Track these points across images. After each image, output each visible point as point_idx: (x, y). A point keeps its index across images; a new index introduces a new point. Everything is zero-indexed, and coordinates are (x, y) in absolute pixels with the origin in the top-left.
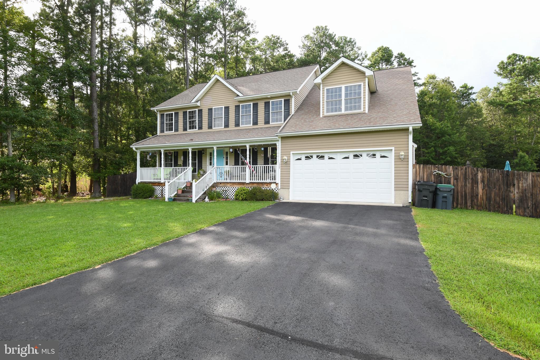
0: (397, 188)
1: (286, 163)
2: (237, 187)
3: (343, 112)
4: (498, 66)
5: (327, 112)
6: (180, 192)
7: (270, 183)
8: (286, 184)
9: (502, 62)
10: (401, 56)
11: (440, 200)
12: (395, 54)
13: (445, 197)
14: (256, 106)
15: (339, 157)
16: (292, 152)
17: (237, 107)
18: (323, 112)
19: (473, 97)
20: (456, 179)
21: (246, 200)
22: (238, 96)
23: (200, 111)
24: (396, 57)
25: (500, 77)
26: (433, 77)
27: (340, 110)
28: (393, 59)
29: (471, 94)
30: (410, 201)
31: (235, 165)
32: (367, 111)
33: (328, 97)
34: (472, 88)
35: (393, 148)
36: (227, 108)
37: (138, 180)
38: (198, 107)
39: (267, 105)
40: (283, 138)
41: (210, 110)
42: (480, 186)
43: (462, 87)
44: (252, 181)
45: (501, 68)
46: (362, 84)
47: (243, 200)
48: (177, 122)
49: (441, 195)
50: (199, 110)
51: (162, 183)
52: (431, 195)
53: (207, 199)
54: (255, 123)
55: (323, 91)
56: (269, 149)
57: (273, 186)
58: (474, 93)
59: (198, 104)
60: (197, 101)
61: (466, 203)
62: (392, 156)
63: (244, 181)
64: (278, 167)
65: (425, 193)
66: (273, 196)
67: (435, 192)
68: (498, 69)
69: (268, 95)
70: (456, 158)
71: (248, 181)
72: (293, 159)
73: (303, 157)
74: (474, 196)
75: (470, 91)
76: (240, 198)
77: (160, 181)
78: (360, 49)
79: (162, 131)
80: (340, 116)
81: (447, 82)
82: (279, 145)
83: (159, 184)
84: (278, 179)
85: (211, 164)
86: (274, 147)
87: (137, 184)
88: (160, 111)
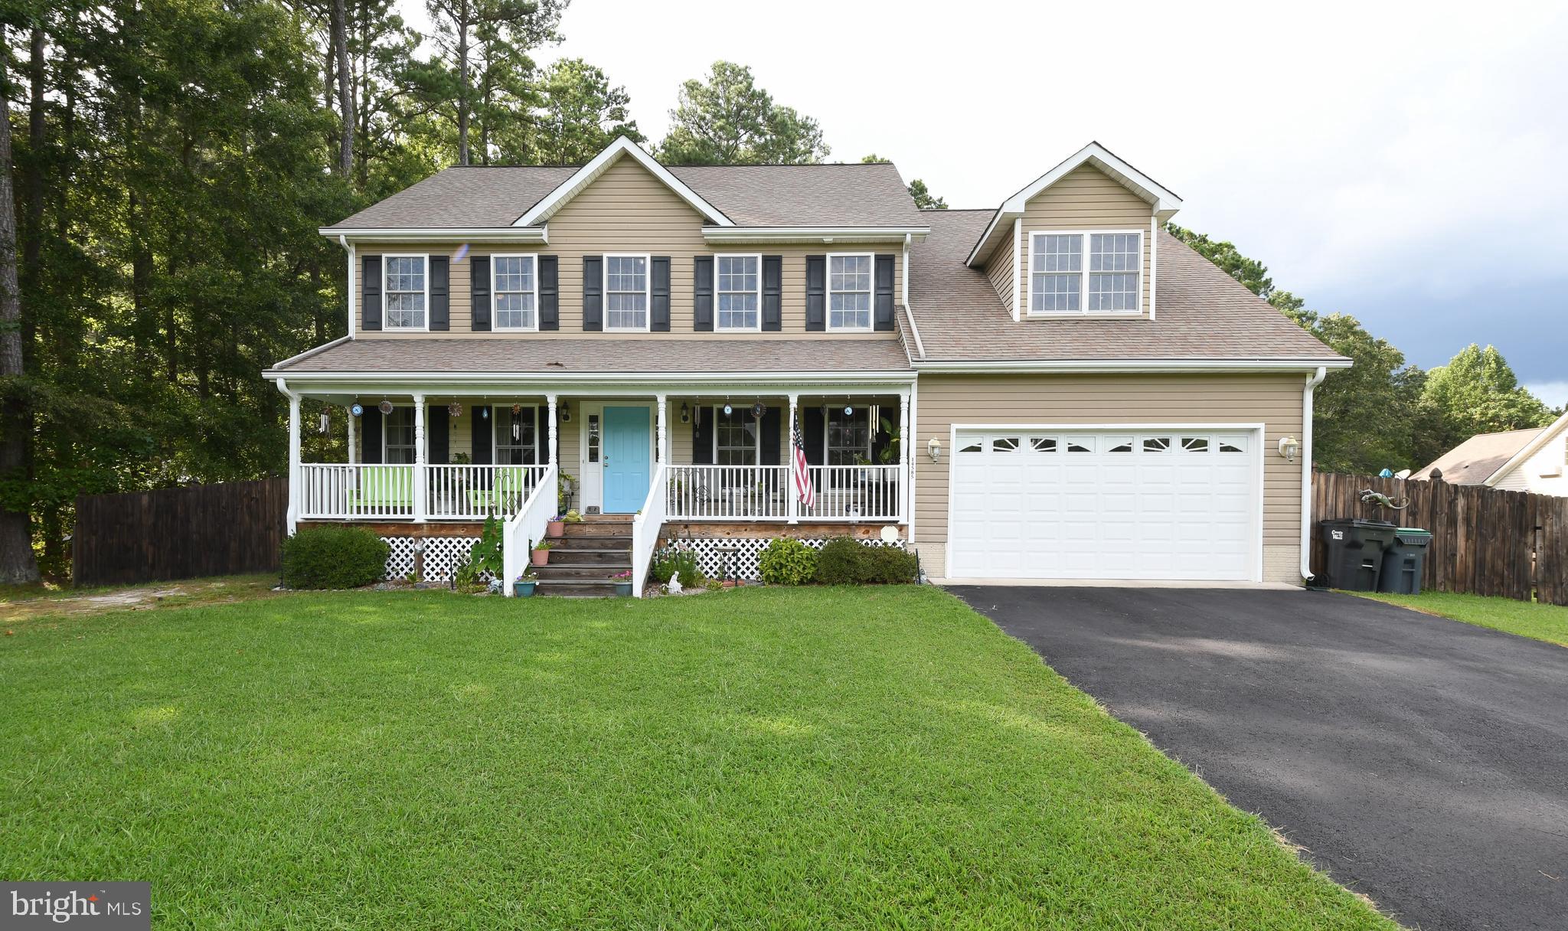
0: (1271, 539)
1: (934, 461)
2: (761, 542)
3: (1085, 311)
5: (1037, 306)
6: (542, 560)
7: (881, 525)
8: (935, 525)
11: (1398, 570)
13: (1410, 562)
14: (773, 266)
15: (1099, 447)
16: (954, 427)
17: (703, 265)
18: (1024, 306)
21: (812, 581)
22: (709, 222)
23: (549, 265)
27: (1075, 303)
30: (1307, 574)
31: (696, 461)
32: (1152, 317)
33: (1038, 262)
35: (1261, 426)
36: (662, 265)
37: (295, 514)
38: (543, 245)
39: (815, 267)
41: (592, 264)
42: (1461, 531)
44: (807, 518)
46: (1141, 232)
47: (801, 583)
48: (440, 294)
49: (1402, 555)
50: (541, 259)
51: (418, 526)
53: (675, 585)
54: (773, 324)
55: (1025, 240)
56: (874, 413)
57: (889, 535)
59: (544, 234)
60: (539, 224)
62: (1257, 448)
63: (779, 518)
64: (904, 474)
65: (1372, 550)
67: (1391, 550)
69: (827, 232)
71: (793, 518)
72: (956, 444)
73: (988, 444)
76: (796, 578)
77: (406, 516)
79: (371, 322)
80: (1078, 321)
82: (910, 400)
83: (406, 528)
84: (907, 511)
85: (594, 456)
86: (890, 409)
87: (291, 529)
88: (359, 245)
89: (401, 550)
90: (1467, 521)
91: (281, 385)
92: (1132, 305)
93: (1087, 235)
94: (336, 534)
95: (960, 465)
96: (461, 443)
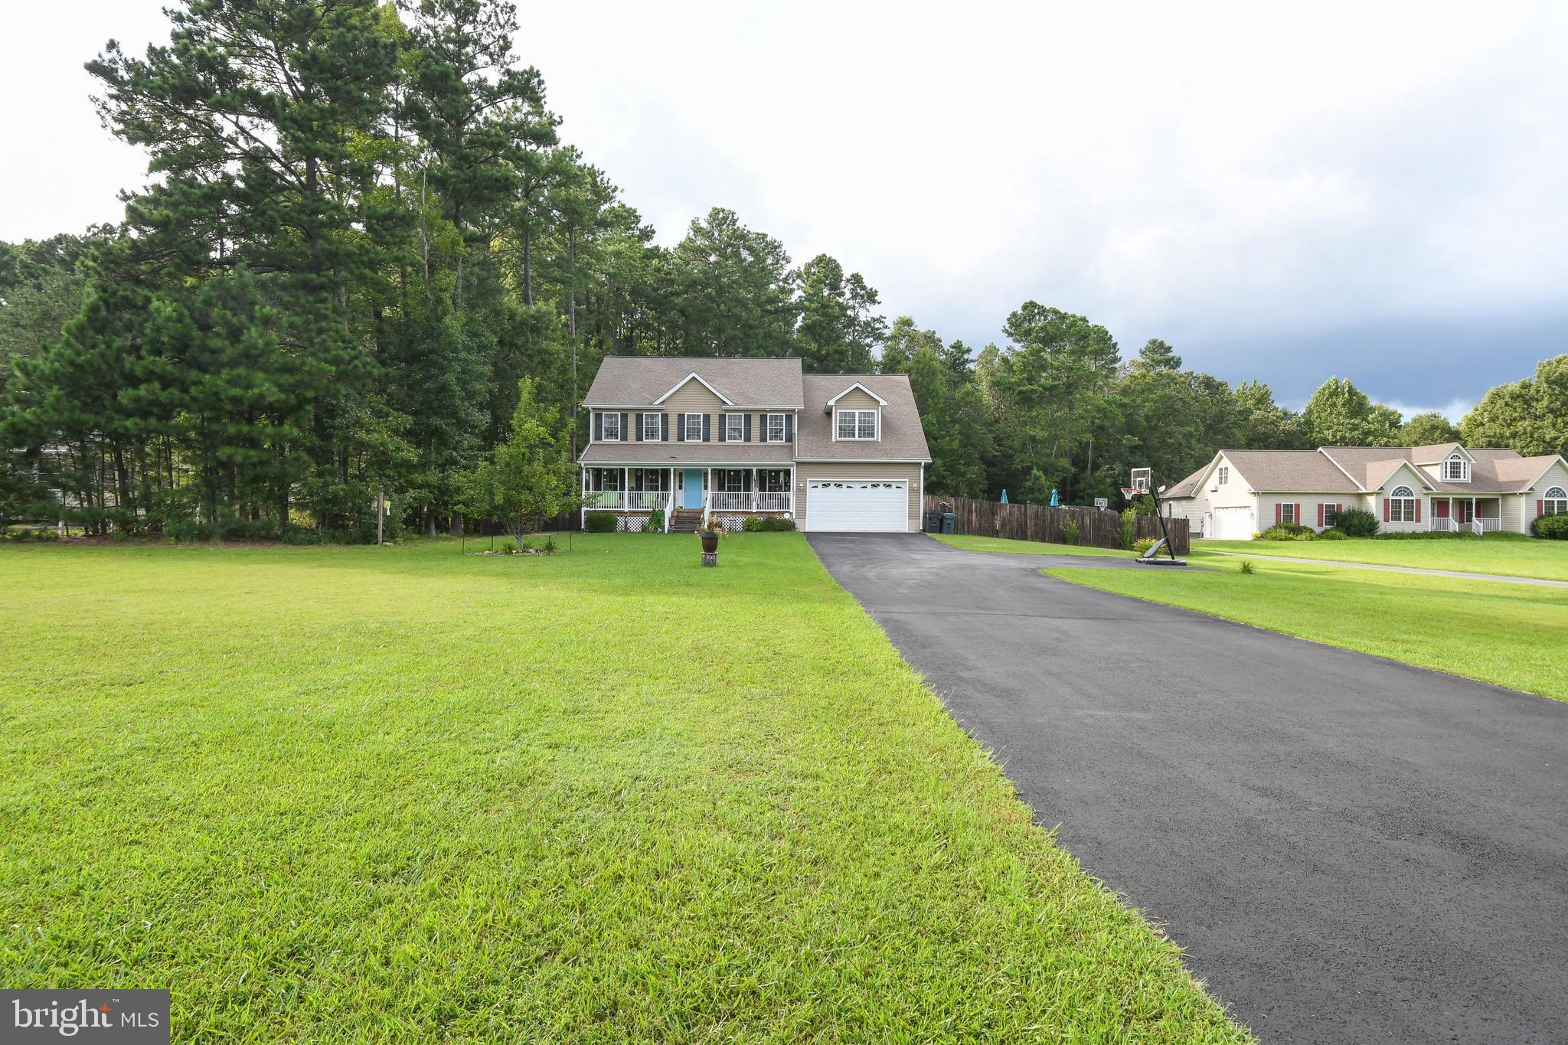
0: (910, 518)
1: (802, 492)
2: (744, 518)
3: (856, 438)
4: (1009, 319)
5: (840, 436)
6: (675, 522)
7: (783, 512)
8: (802, 512)
9: (1014, 315)
10: (857, 279)
11: (945, 526)
12: (847, 273)
13: (949, 524)
14: (748, 418)
15: (857, 486)
16: (809, 480)
17: (722, 418)
18: (835, 436)
19: (972, 366)
20: (957, 509)
21: (760, 530)
22: (724, 403)
23: (665, 417)
24: (848, 281)
25: (1010, 339)
26: (908, 323)
27: (853, 435)
28: (843, 284)
29: (967, 361)
30: (922, 528)
31: (721, 490)
32: (880, 440)
33: (841, 421)
34: (969, 351)
35: (908, 480)
36: (707, 417)
37: (585, 509)
38: (663, 410)
39: (763, 418)
40: (798, 463)
41: (681, 417)
42: (974, 515)
43: (952, 347)
44: (759, 510)
45: (1011, 324)
46: (876, 411)
47: (756, 530)
48: (624, 427)
49: (946, 522)
50: (663, 415)
51: (626, 513)
52: (938, 523)
54: (748, 439)
55: (836, 413)
56: (782, 474)
57: (787, 516)
58: (972, 361)
59: (664, 406)
60: (662, 402)
61: (964, 528)
62: (906, 486)
63: (749, 510)
64: (792, 495)
65: (935, 520)
66: (788, 527)
67: (942, 520)
68: (1007, 326)
69: (768, 408)
70: (944, 477)
71: (754, 510)
72: (809, 486)
73: (820, 485)
74: (970, 522)
75: (966, 356)
77: (622, 509)
78: (789, 262)
79: (598, 437)
80: (854, 442)
81: (931, 339)
82: (794, 471)
83: (622, 513)
84: (792, 508)
85: (681, 487)
86: (787, 473)
87: (583, 515)
88: (593, 409)
89: (621, 520)
90: (976, 511)
91: (583, 465)
92: (873, 436)
93: (857, 412)
94: (603, 515)
95: (811, 493)
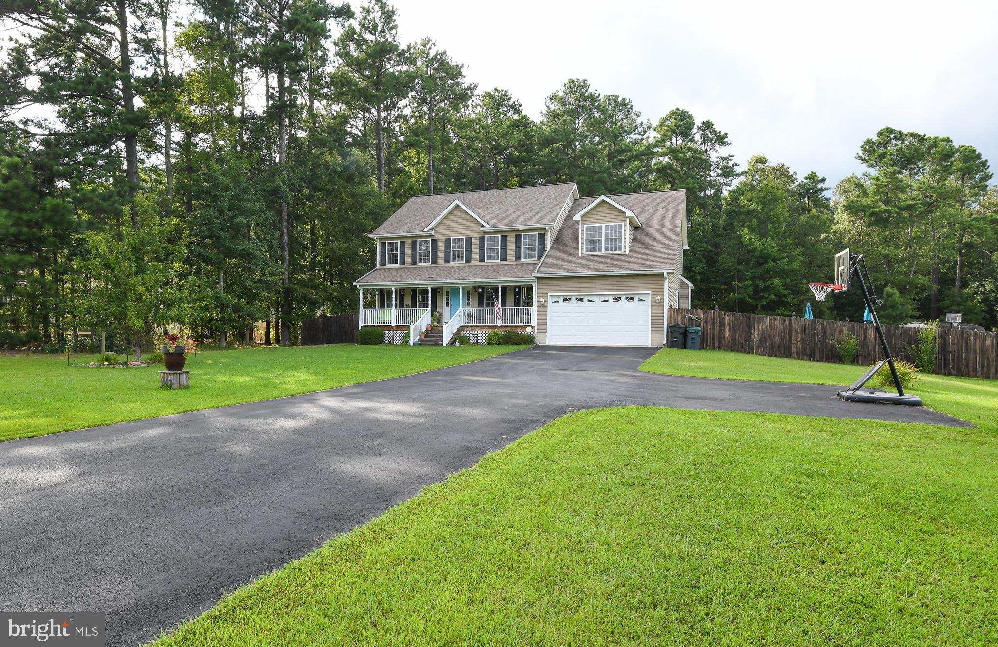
0: (653, 331)
1: (543, 306)
2: (487, 332)
3: (603, 252)
4: (862, 147)
5: (586, 251)
6: (423, 337)
7: (525, 327)
8: (543, 328)
9: (868, 142)
10: (708, 125)
11: (689, 342)
13: (693, 338)
14: (504, 239)
15: (598, 300)
16: (549, 294)
17: (482, 239)
18: (582, 251)
19: (826, 194)
20: (706, 322)
21: (500, 344)
22: (483, 226)
23: (435, 242)
24: (699, 128)
25: (865, 165)
26: (762, 161)
27: (600, 250)
29: (821, 190)
30: (665, 343)
31: (479, 306)
32: (627, 253)
33: (587, 235)
34: (823, 180)
35: (650, 292)
36: (469, 240)
37: (361, 324)
38: (431, 236)
39: (518, 238)
40: (540, 279)
41: (448, 241)
42: (727, 329)
43: (807, 178)
44: (504, 325)
45: (865, 151)
46: (623, 223)
47: (496, 344)
48: (403, 253)
49: (690, 336)
50: (432, 240)
51: (393, 327)
52: (681, 337)
53: (457, 344)
54: (504, 258)
55: (583, 228)
56: (525, 291)
57: (529, 330)
58: (826, 189)
59: (433, 233)
60: (431, 230)
61: (714, 344)
62: (649, 299)
63: (496, 325)
64: (534, 309)
65: (676, 334)
66: (529, 340)
67: (685, 334)
68: (861, 153)
69: (521, 228)
71: (500, 325)
72: (550, 301)
73: (561, 300)
74: (721, 338)
75: (819, 186)
76: (494, 343)
77: (389, 324)
78: (639, 116)
79: (383, 263)
80: (600, 256)
81: (782, 172)
82: (535, 286)
83: (389, 328)
84: (534, 323)
85: (447, 305)
86: (530, 289)
87: (360, 328)
88: (380, 239)
89: (389, 334)
90: (729, 324)
91: (358, 286)
92: (620, 249)
93: (604, 225)
94: (371, 329)
95: (552, 308)
96: (408, 301)
